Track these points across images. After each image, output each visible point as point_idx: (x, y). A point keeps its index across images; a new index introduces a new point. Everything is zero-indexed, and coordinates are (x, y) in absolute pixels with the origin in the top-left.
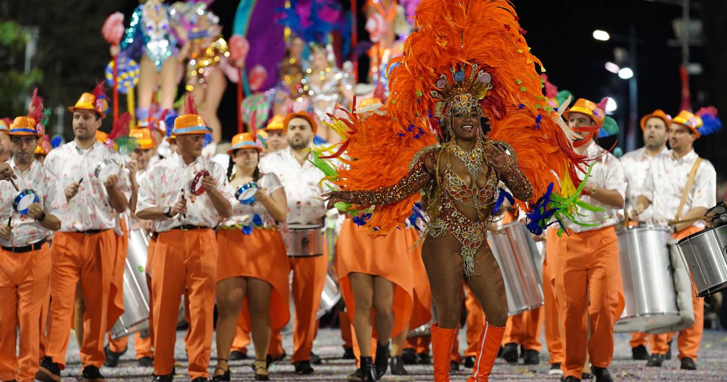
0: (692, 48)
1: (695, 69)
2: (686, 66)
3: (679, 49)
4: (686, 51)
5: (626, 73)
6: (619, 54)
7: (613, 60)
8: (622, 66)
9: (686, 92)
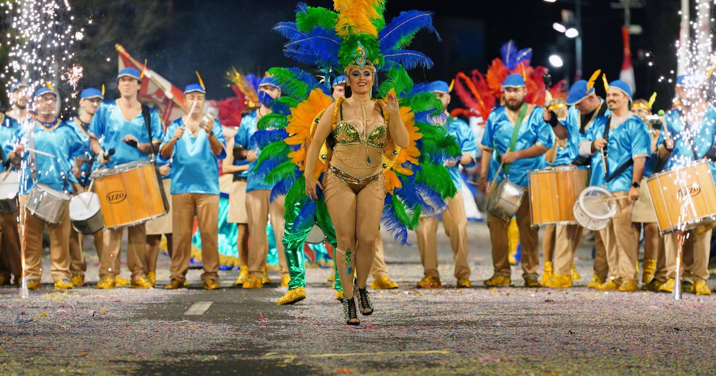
0: (633, 10)
1: (636, 29)
2: (628, 27)
3: (622, 11)
4: (627, 12)
5: (572, 33)
6: (566, 15)
7: (560, 21)
8: (568, 26)
9: (627, 51)
